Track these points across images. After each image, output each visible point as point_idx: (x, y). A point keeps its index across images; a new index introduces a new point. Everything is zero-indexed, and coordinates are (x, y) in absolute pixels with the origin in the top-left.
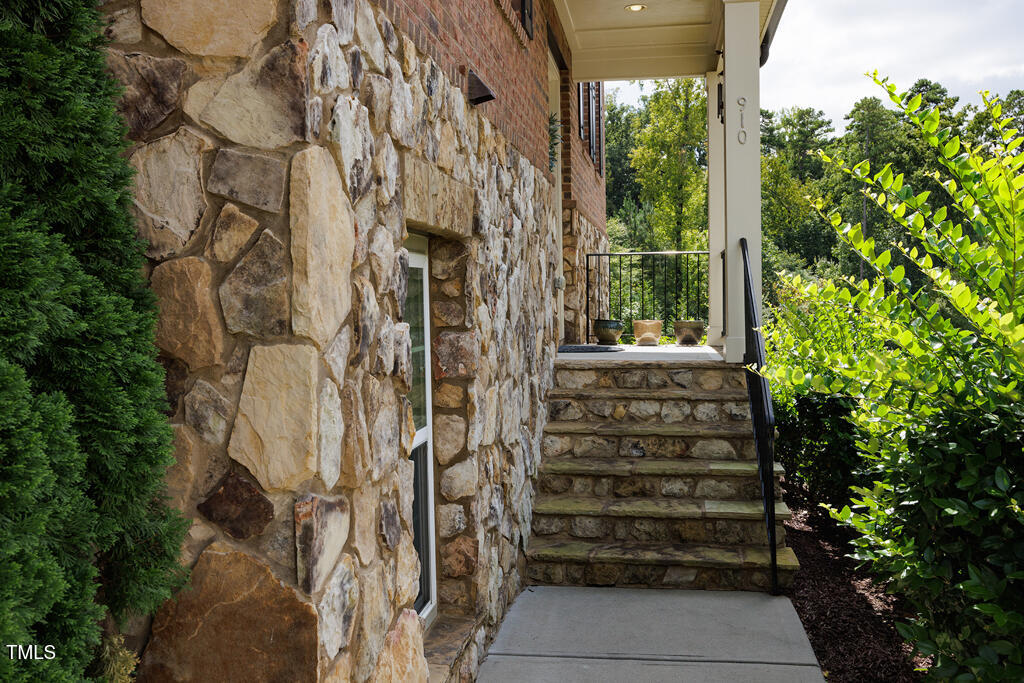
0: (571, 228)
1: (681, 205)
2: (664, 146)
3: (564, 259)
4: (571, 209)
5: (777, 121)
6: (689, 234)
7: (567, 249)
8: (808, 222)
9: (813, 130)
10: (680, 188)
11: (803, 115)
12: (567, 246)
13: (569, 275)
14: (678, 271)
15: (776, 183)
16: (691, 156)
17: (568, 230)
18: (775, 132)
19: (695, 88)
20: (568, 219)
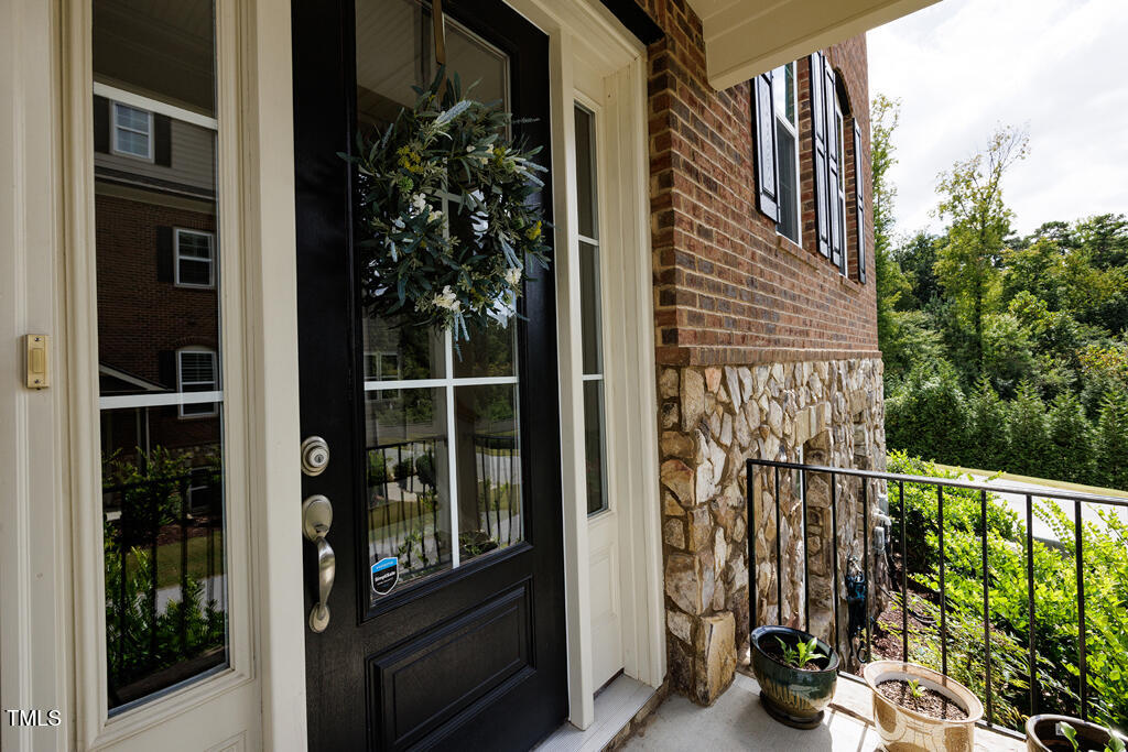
0: (680, 415)
1: (980, 298)
2: (963, 257)
3: (663, 489)
4: (678, 369)
5: (1072, 227)
6: (988, 317)
7: (670, 465)
8: (1112, 301)
9: (1113, 230)
10: (979, 285)
11: (1099, 220)
12: (672, 457)
13: (678, 528)
14: (979, 345)
15: (1075, 273)
16: (988, 261)
17: (673, 419)
18: (1071, 237)
19: (990, 212)
20: (673, 393)
